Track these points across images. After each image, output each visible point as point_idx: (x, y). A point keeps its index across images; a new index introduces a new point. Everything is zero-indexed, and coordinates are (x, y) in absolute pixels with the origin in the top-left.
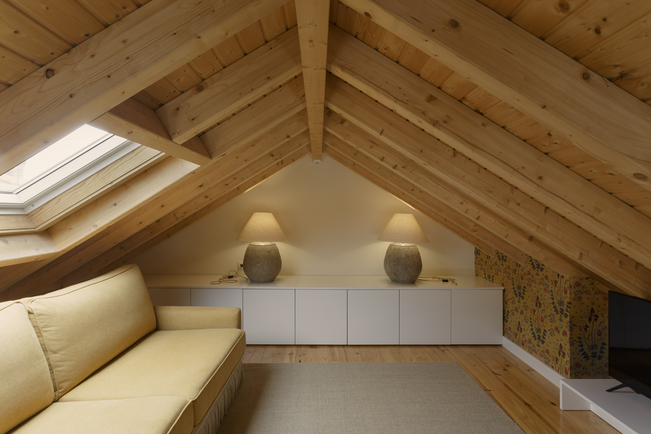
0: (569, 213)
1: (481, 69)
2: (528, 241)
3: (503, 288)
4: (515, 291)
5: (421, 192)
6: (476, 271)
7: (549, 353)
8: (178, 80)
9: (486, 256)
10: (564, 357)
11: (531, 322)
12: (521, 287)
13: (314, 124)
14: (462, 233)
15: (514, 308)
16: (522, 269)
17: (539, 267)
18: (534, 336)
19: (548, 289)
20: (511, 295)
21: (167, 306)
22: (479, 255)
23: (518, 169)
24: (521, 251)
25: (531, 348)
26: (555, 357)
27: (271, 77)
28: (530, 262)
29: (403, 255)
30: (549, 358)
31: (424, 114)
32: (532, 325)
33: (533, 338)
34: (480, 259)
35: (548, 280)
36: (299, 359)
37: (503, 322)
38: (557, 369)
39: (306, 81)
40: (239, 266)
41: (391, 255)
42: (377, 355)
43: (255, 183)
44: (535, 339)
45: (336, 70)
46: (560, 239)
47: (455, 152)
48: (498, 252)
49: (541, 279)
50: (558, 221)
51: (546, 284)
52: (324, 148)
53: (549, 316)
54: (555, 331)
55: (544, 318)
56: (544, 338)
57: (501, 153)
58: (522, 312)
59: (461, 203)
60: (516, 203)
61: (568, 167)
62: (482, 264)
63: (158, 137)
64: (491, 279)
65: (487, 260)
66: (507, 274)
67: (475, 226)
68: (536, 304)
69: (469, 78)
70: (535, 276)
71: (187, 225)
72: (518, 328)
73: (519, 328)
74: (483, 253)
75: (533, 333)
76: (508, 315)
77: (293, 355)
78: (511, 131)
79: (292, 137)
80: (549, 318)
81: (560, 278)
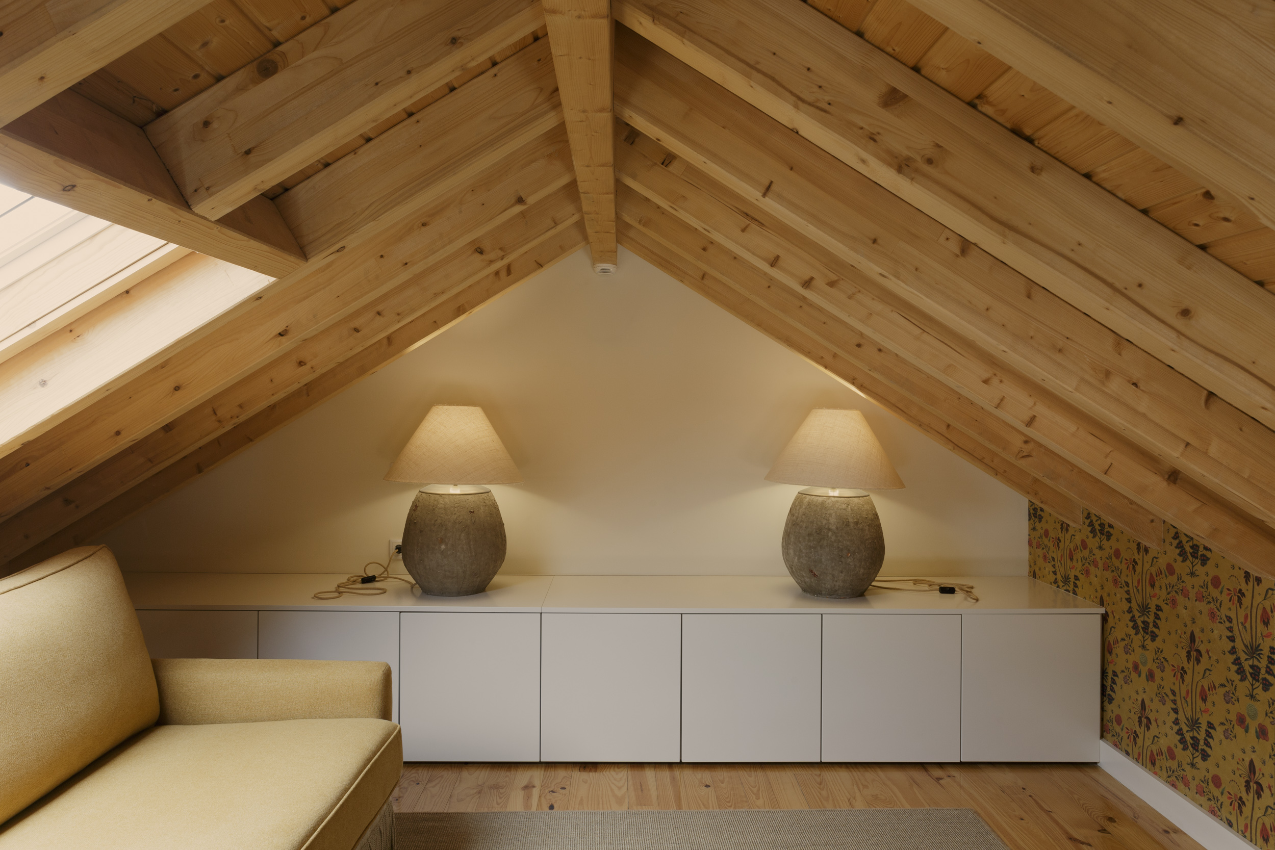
0: (1263, 408)
1: (1010, 18)
2: (1165, 484)
3: (1102, 610)
4: (1133, 619)
5: (880, 350)
6: (1033, 563)
7: (1221, 785)
8: (205, 44)
9: (1057, 523)
10: (1259, 796)
11: (1175, 700)
12: (1150, 608)
13: (588, 166)
14: (993, 461)
15: (1130, 665)
16: (1153, 559)
17: (1196, 555)
18: (1181, 739)
19: (1218, 613)
20: (1121, 628)
21: (190, 659)
22: (1040, 521)
23: (1126, 289)
24: (1150, 513)
25: (1173, 772)
26: (1236, 795)
27: (460, 38)
28: (1173, 541)
29: (833, 520)
30: (1219, 798)
31: (875, 141)
32: (1176, 709)
33: (1179, 744)
34: (1042, 532)
35: (1220, 589)
36: (550, 799)
37: (1102, 702)
38: (1240, 828)
39: (557, 50)
40: (393, 550)
41: (802, 521)
42: (758, 790)
43: (436, 325)
44: (1185, 749)
45: (638, 21)
46: (1246, 477)
47: (966, 246)
48: (1089, 514)
49: (1202, 585)
50: (1241, 430)
51: (1213, 600)
52: (622, 232)
53: (1223, 685)
54: (1236, 726)
55: (1209, 690)
56: (1207, 744)
57: (1079, 244)
58: (1151, 676)
59: (986, 382)
60: (1129, 381)
61: (1261, 284)
62: (1046, 546)
63: (149, 200)
64: (1072, 586)
65: (1060, 535)
66: (1113, 571)
67: (1026, 442)
68: (1189, 653)
69: (979, 43)
70: (1187, 578)
71: (251, 440)
72: (1140, 718)
73: (1143, 719)
74: (1050, 515)
75: (1179, 732)
76: (1114, 682)
77: (534, 790)
78: (1108, 186)
79: (531, 200)
80: (1222, 691)
81: (1251, 584)
